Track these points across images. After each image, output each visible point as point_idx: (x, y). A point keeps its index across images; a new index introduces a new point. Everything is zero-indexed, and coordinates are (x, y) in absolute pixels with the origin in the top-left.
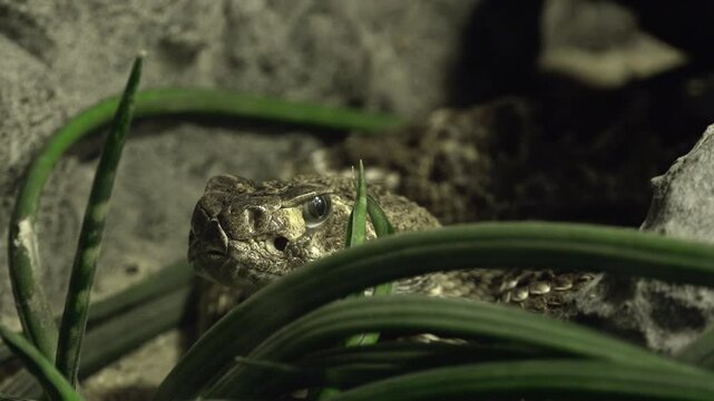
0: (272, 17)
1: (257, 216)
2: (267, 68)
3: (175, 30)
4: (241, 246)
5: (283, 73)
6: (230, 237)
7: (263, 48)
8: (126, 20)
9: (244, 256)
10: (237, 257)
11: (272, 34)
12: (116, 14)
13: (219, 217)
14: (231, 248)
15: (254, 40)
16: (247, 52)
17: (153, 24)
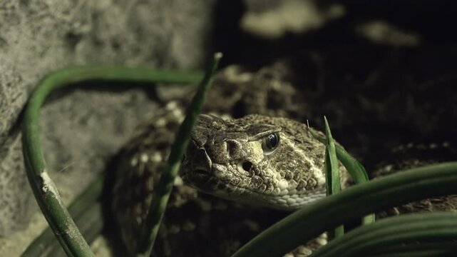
0: (116, 10)
1: (232, 147)
2: (116, 46)
3: (77, 25)
4: (220, 167)
5: (125, 49)
6: (214, 161)
7: (113, 32)
8: (47, 21)
9: (223, 175)
10: (218, 175)
11: (117, 22)
12: (42, 17)
13: (205, 146)
14: (214, 169)
15: (108, 27)
16: (104, 35)
17: (64, 22)
